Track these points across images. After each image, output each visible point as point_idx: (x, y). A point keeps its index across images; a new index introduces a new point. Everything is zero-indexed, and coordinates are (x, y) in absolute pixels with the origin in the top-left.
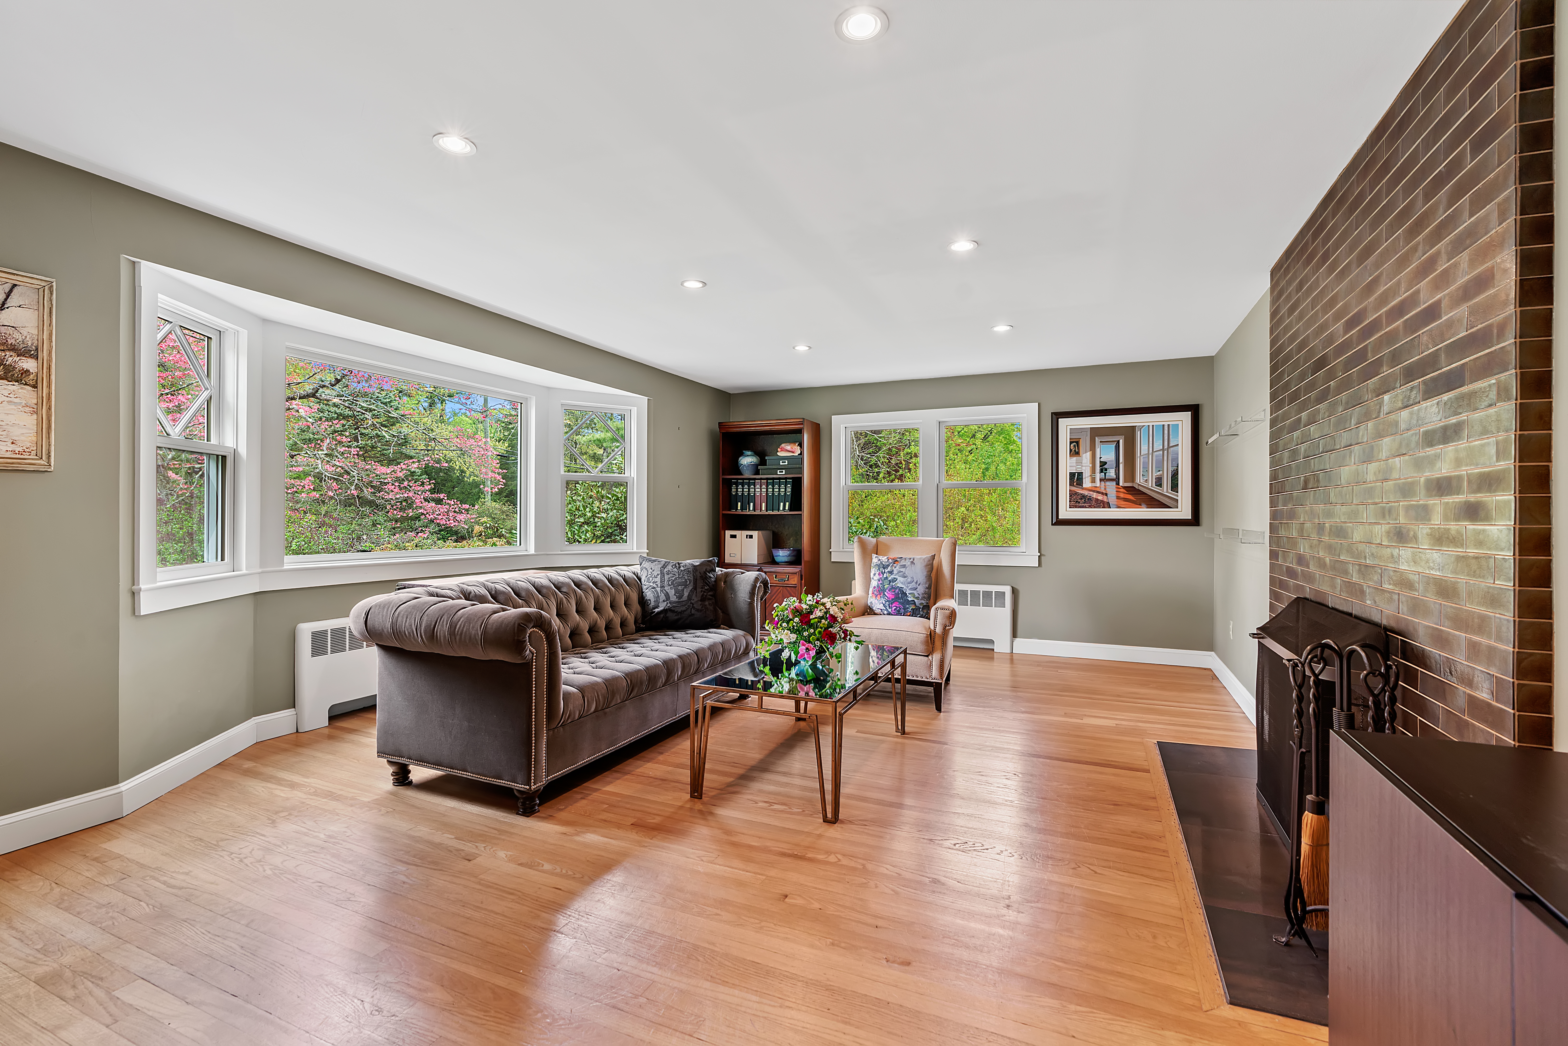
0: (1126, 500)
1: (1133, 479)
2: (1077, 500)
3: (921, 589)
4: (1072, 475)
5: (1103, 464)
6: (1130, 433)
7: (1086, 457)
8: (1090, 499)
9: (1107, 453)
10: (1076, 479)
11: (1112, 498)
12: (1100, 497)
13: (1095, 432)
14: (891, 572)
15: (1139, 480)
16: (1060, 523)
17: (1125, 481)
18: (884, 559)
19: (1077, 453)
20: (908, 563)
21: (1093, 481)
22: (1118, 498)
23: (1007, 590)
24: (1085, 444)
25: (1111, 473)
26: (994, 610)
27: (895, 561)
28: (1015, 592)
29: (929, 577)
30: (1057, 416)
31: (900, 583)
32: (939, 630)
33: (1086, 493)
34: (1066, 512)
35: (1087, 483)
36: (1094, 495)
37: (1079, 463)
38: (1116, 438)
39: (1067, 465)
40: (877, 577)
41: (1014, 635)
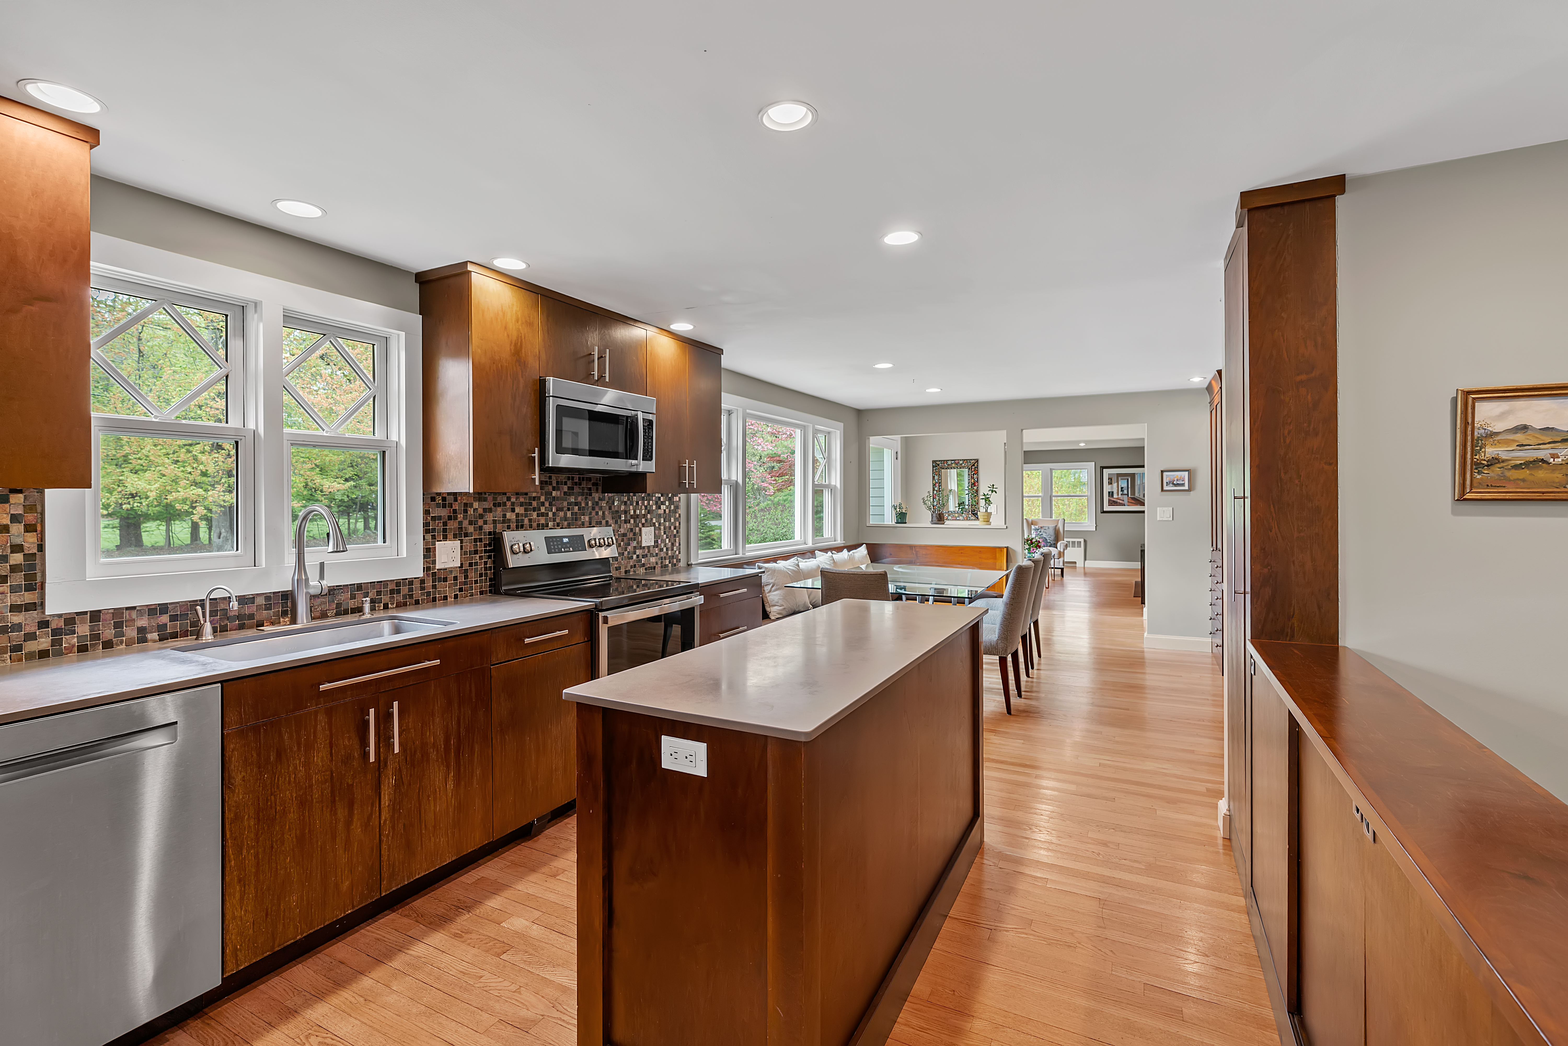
0: (1131, 503)
1: (1134, 495)
2: (1112, 503)
3: (1053, 538)
4: (1109, 492)
5: (1122, 488)
6: (1133, 476)
7: (1115, 485)
8: (1117, 502)
9: (1123, 484)
10: (1111, 494)
11: (1126, 502)
12: (1121, 502)
13: (1118, 475)
14: (1040, 532)
15: (1137, 495)
16: (1104, 512)
17: (1131, 495)
18: (1037, 527)
19: (1111, 484)
20: (1047, 528)
21: (1118, 495)
22: (1128, 502)
23: (1082, 540)
24: (1115, 479)
25: (1125, 492)
26: (1076, 549)
27: (1041, 528)
28: (1085, 541)
29: (1055, 533)
30: (1103, 468)
31: (1044, 535)
32: (1062, 550)
33: (1115, 500)
34: (1107, 508)
35: (1115, 496)
36: (1119, 501)
37: (1112, 488)
38: (1127, 478)
39: (1107, 488)
40: (1035, 533)
41: (1085, 559)
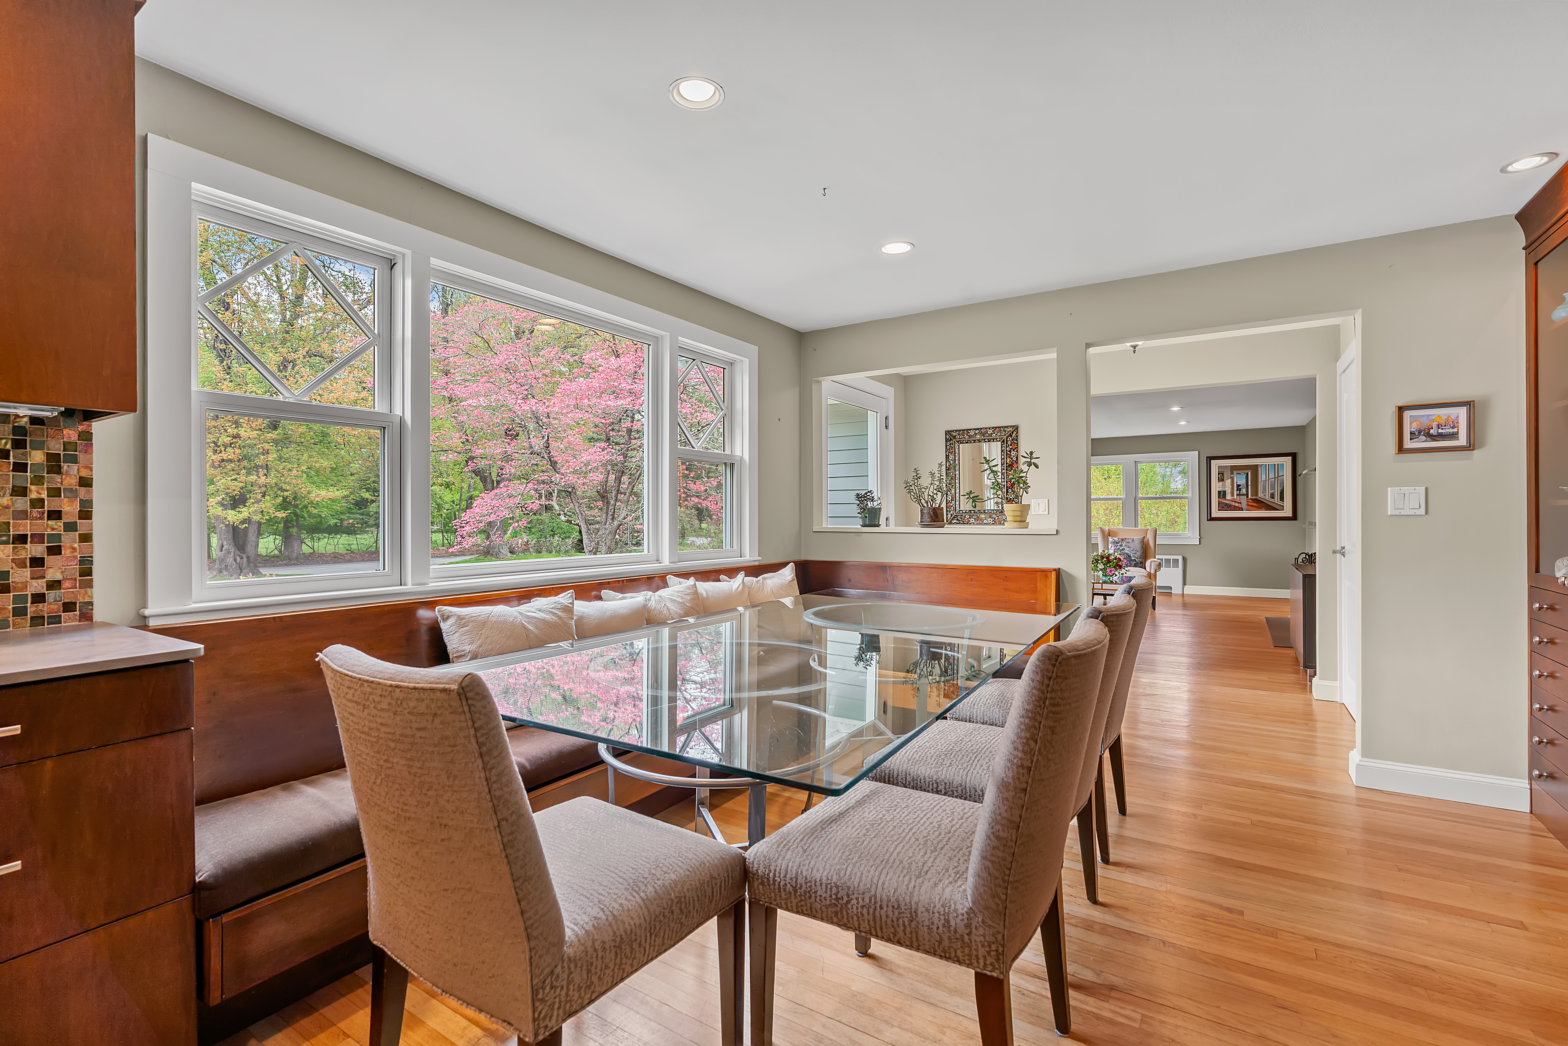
0: (1252, 506)
1: (1257, 494)
2: (1223, 507)
3: (1139, 554)
4: (1219, 492)
5: (1238, 486)
6: (1255, 469)
7: (1228, 482)
8: (1231, 506)
9: (1240, 480)
10: (1222, 494)
11: (1244, 505)
12: (1237, 505)
13: (1233, 468)
14: (1121, 546)
15: (1260, 495)
16: (1212, 519)
17: (1252, 496)
18: (1116, 539)
19: (1223, 480)
20: (1130, 541)
21: (1233, 495)
22: (1248, 505)
23: (1180, 558)
24: (1227, 474)
25: (1244, 491)
26: (1172, 569)
27: (1123, 540)
28: (1184, 559)
29: (1142, 547)
30: (1210, 459)
31: (1127, 551)
32: (1153, 572)
33: (1228, 502)
34: (1216, 513)
35: (1229, 497)
36: (1233, 504)
37: (1224, 486)
38: (1246, 472)
39: (1216, 486)
40: (1113, 548)
41: (1184, 584)
